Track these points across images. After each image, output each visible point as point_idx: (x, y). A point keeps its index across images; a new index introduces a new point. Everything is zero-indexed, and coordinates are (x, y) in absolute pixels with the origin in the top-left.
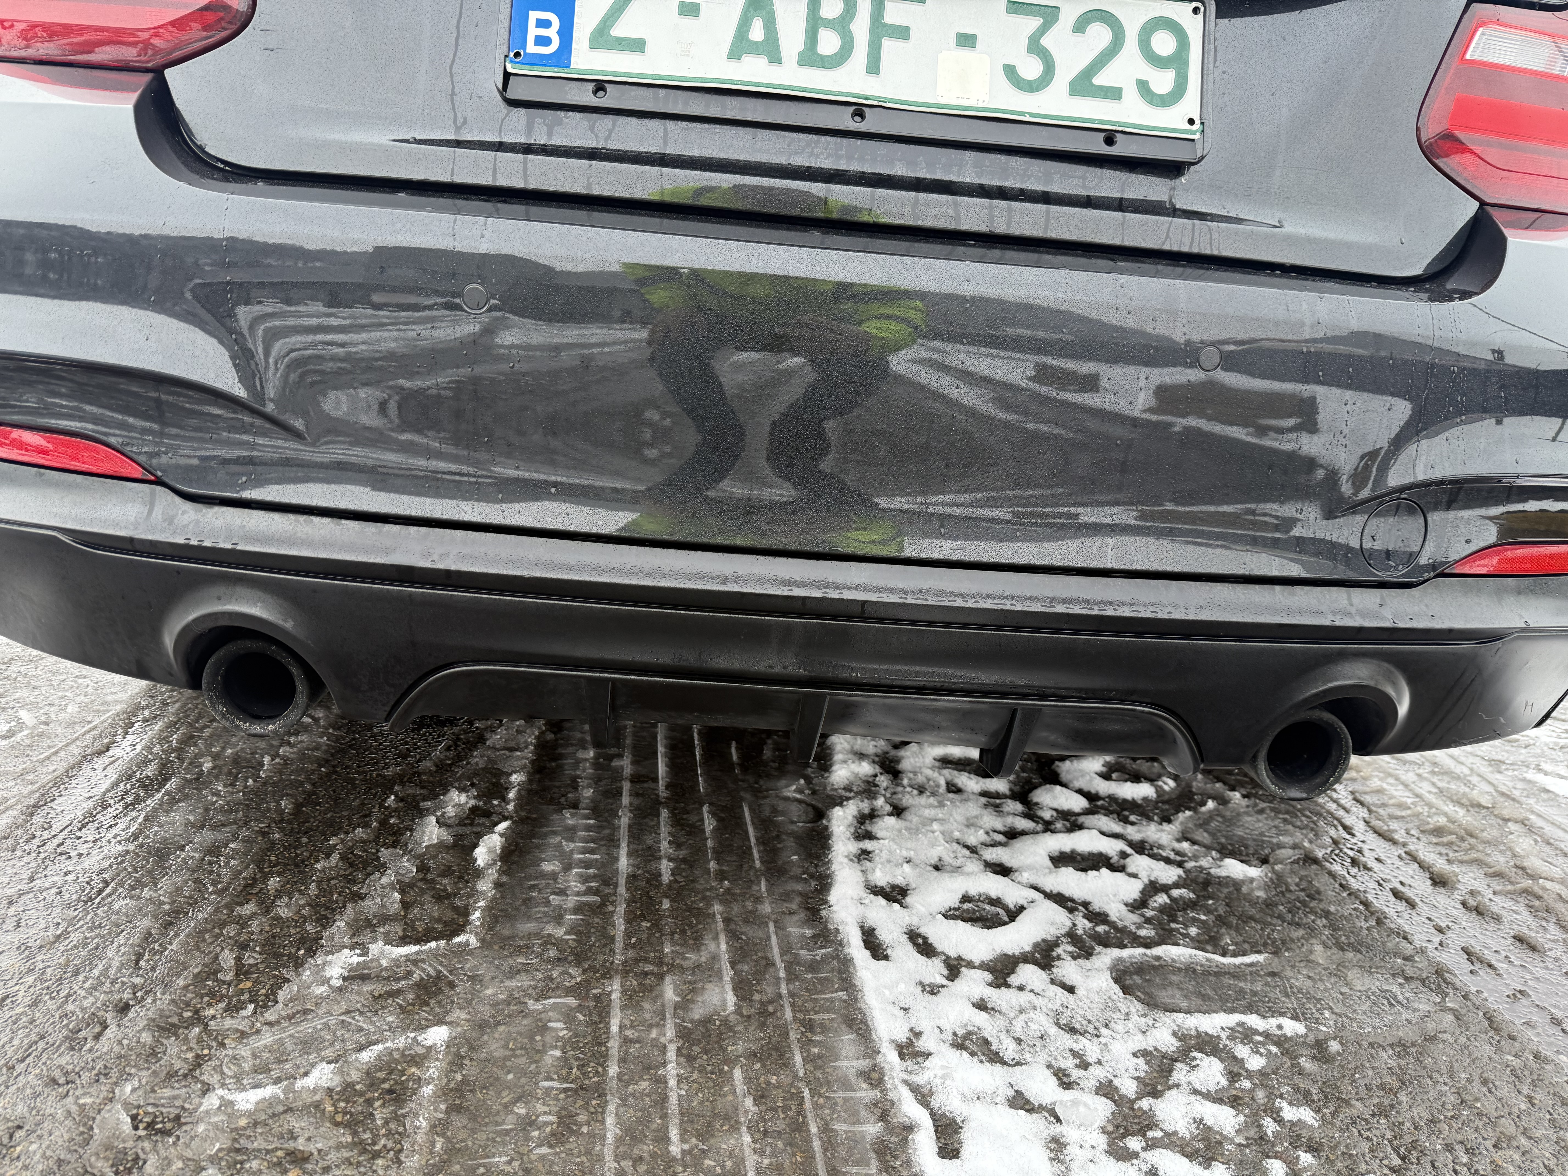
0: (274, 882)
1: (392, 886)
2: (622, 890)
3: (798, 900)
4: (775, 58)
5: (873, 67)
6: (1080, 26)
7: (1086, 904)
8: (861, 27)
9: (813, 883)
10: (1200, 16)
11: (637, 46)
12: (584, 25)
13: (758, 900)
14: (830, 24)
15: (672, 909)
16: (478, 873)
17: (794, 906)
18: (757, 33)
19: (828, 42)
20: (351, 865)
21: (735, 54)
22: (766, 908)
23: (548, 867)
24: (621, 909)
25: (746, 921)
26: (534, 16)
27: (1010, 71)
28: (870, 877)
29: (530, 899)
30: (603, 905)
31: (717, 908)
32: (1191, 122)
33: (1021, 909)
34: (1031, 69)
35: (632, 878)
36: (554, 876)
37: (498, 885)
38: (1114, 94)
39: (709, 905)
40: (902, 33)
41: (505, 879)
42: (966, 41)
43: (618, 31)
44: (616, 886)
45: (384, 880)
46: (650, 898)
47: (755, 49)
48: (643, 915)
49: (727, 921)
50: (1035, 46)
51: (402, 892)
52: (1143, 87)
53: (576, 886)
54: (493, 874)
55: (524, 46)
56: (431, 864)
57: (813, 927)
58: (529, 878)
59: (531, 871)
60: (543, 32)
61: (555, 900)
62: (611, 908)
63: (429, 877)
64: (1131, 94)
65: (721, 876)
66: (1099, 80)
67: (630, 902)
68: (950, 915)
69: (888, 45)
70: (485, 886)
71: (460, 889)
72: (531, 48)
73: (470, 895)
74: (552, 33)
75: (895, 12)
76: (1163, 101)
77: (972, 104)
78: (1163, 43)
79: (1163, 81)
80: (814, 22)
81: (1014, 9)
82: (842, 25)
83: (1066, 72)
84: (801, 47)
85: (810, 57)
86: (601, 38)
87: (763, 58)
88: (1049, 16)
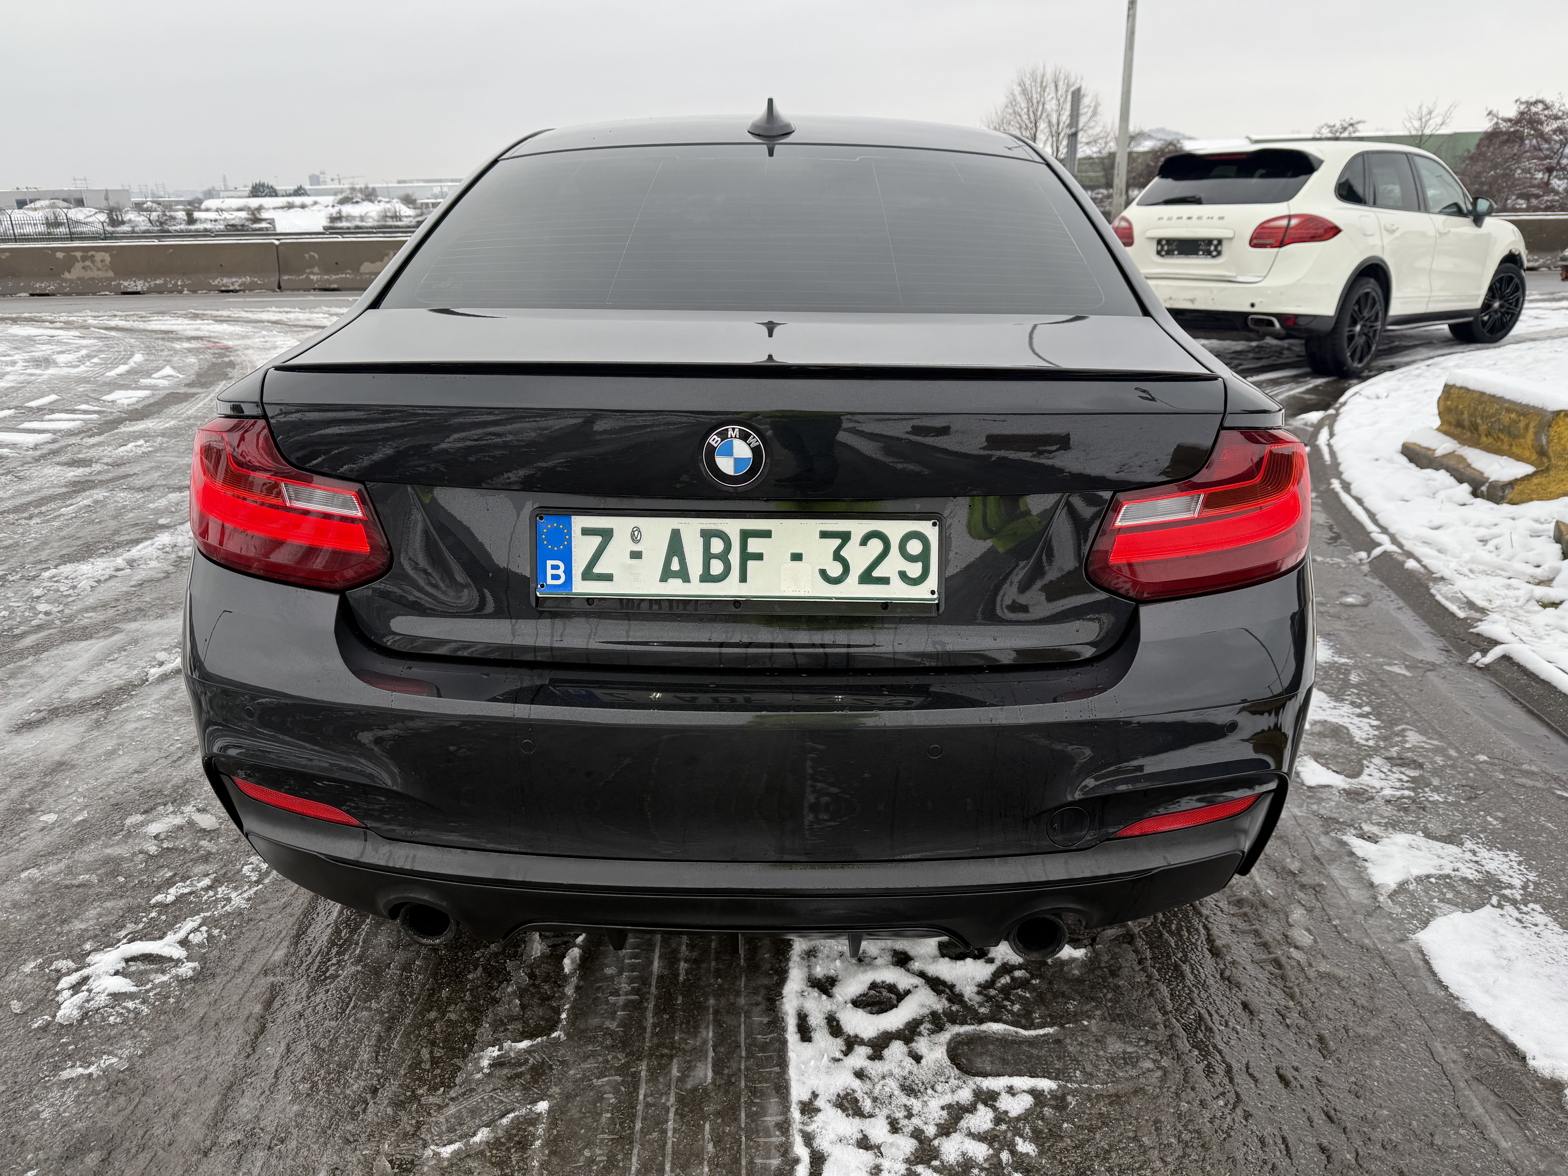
0: (445, 993)
1: (514, 992)
2: (653, 990)
3: (763, 992)
4: (686, 579)
5: (743, 578)
6: (864, 542)
7: (952, 987)
8: (735, 557)
9: (776, 978)
10: (937, 528)
11: (608, 578)
12: (578, 568)
13: (738, 994)
14: (716, 556)
15: (684, 1003)
16: (566, 978)
17: (760, 999)
18: (675, 566)
19: (717, 567)
20: (490, 975)
21: (664, 578)
22: (742, 1001)
23: (609, 971)
24: (651, 1006)
25: (728, 1012)
26: (549, 563)
27: (823, 573)
28: (813, 972)
29: (596, 999)
30: (641, 1002)
31: (712, 1001)
32: (933, 592)
33: (908, 992)
34: (835, 570)
35: (661, 978)
36: (612, 978)
37: (578, 988)
38: (885, 581)
39: (707, 1000)
40: (759, 557)
41: (582, 983)
42: (797, 557)
43: (597, 570)
44: (650, 986)
45: (510, 989)
46: (670, 994)
47: (675, 575)
48: (665, 1009)
49: (716, 1012)
50: (837, 556)
51: (521, 998)
52: (903, 575)
53: (625, 987)
54: (574, 980)
55: (545, 580)
56: (537, 971)
57: (769, 1016)
58: (596, 981)
59: (598, 975)
60: (555, 572)
61: (612, 999)
62: (646, 1004)
63: (537, 982)
64: (895, 580)
65: (718, 974)
66: (876, 573)
67: (658, 998)
68: (857, 1003)
69: (751, 564)
70: (569, 991)
71: (554, 992)
72: (550, 581)
73: (561, 998)
74: (560, 572)
75: (754, 545)
76: (915, 582)
77: (802, 594)
78: (914, 547)
79: (915, 570)
80: (708, 556)
81: (824, 535)
82: (724, 557)
83: (856, 570)
84: (700, 571)
85: (707, 577)
86: (588, 574)
87: (680, 581)
88: (845, 537)
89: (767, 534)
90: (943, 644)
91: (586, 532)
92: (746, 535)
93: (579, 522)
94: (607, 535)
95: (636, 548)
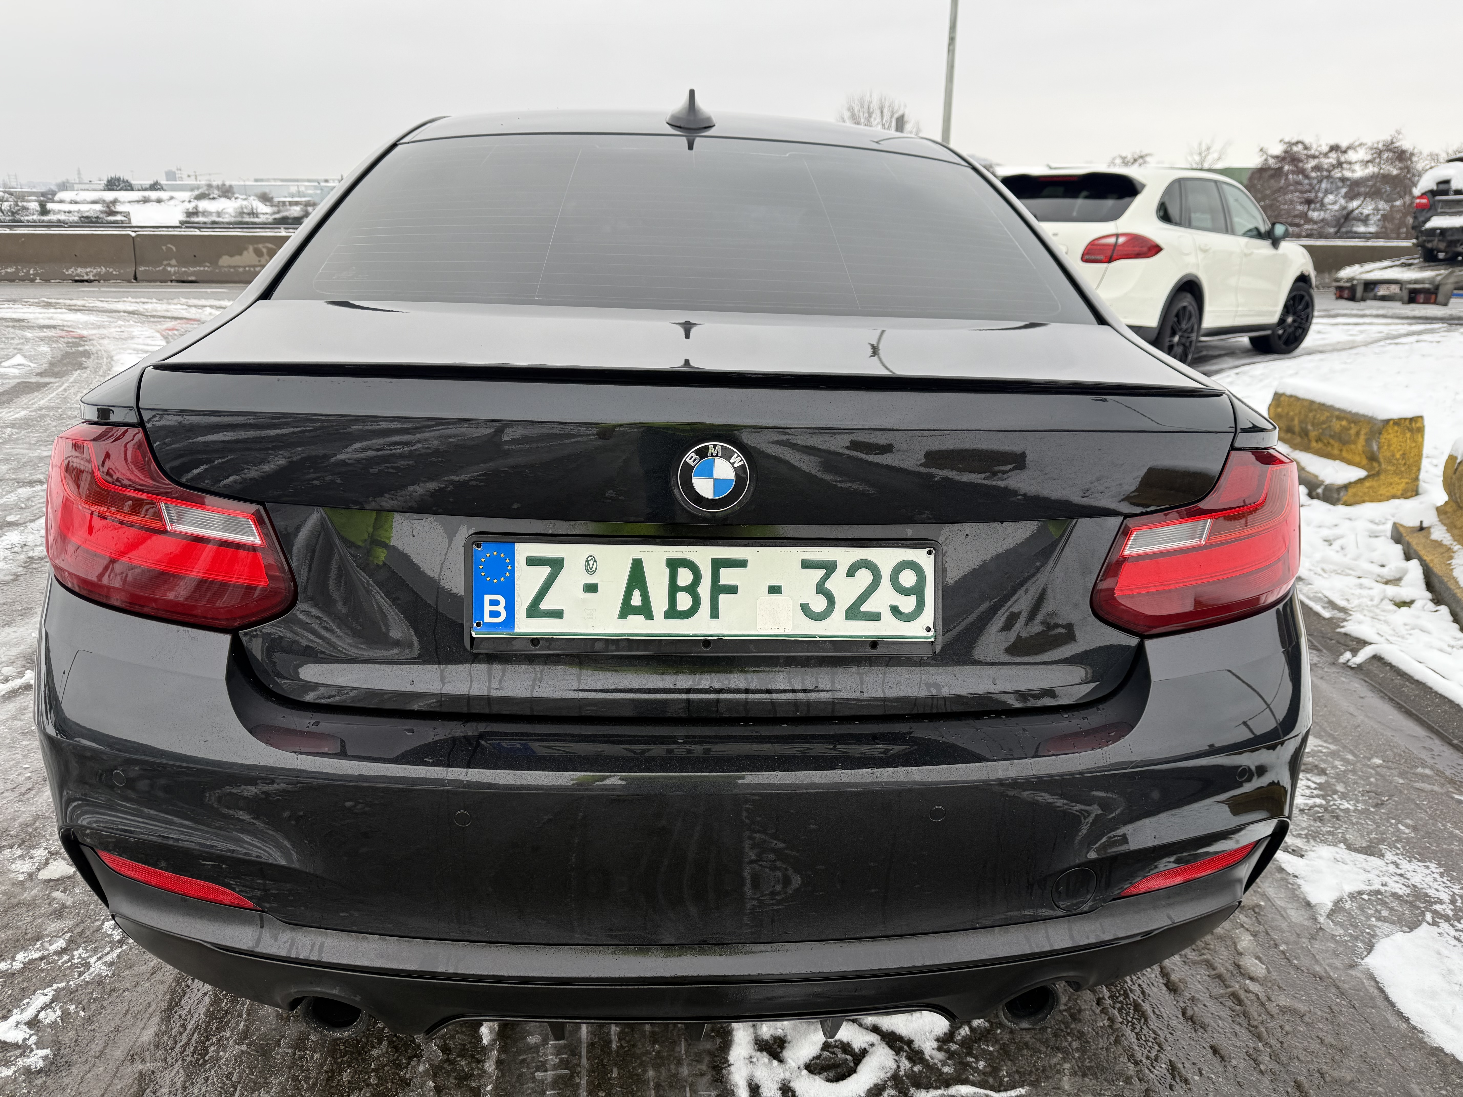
0: (346, 1076)
1: (426, 1071)
2: (584, 1061)
3: (707, 1059)
4: (649, 616)
5: (714, 614)
6: (851, 572)
7: (910, 1043)
8: (704, 590)
9: (718, 1041)
10: (932, 556)
11: (558, 614)
12: (522, 602)
13: (679, 1063)
14: (684, 589)
15: (620, 1077)
16: (484, 1050)
17: (704, 1067)
18: (636, 600)
19: (684, 602)
20: (396, 1049)
21: (623, 615)
22: (685, 1071)
23: (532, 1040)
24: (584, 1082)
25: (671, 1086)
26: (488, 598)
27: (805, 608)
28: (759, 1033)
29: (521, 1075)
30: (571, 1077)
31: (651, 1073)
32: (928, 629)
33: (864, 1053)
34: (819, 604)
35: (591, 1045)
36: (536, 1048)
37: (499, 1063)
38: (875, 616)
39: (645, 1071)
40: (732, 589)
41: (503, 1056)
42: (775, 590)
43: (544, 605)
44: (580, 1057)
45: (421, 1068)
46: (604, 1066)
47: (636, 611)
48: (599, 1085)
49: (658, 1086)
50: (821, 589)
51: (435, 1077)
52: (895, 610)
53: (552, 1059)
54: (495, 1053)
55: (483, 618)
56: (451, 1044)
57: (716, 1088)
58: (519, 1052)
59: (520, 1045)
60: (494, 608)
61: (539, 1075)
62: (577, 1080)
63: (452, 1057)
64: (887, 615)
65: (654, 1038)
66: (865, 608)
67: (591, 1071)
68: (813, 1067)
69: (723, 597)
70: (490, 1066)
71: (473, 1069)
72: (487, 619)
73: (481, 1076)
74: (501, 608)
75: (727, 576)
76: (909, 618)
77: (781, 632)
78: (908, 579)
79: (908, 604)
80: (674, 589)
81: (807, 565)
82: (692, 589)
83: (843, 604)
84: (666, 607)
85: (672, 613)
86: (534, 611)
87: (641, 618)
88: (830, 567)
89: (742, 564)
90: (937, 686)
91: (532, 561)
92: (717, 565)
93: (523, 550)
94: (556, 565)
95: (591, 580)
